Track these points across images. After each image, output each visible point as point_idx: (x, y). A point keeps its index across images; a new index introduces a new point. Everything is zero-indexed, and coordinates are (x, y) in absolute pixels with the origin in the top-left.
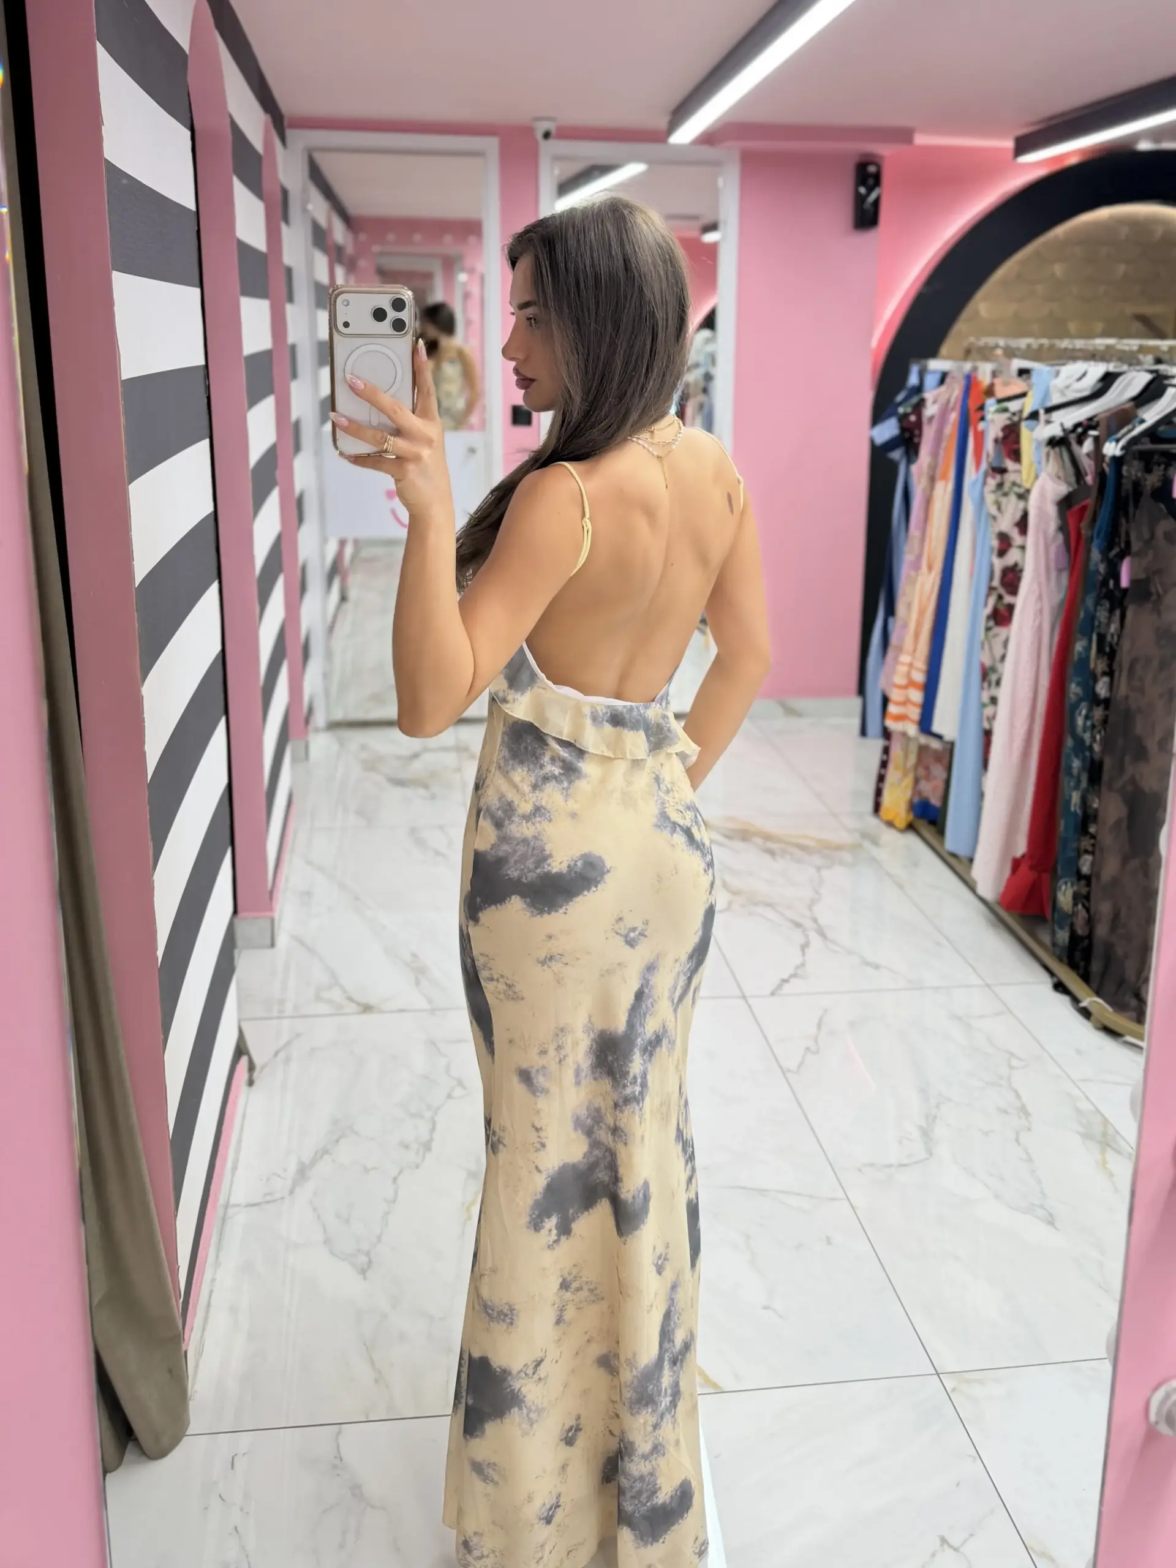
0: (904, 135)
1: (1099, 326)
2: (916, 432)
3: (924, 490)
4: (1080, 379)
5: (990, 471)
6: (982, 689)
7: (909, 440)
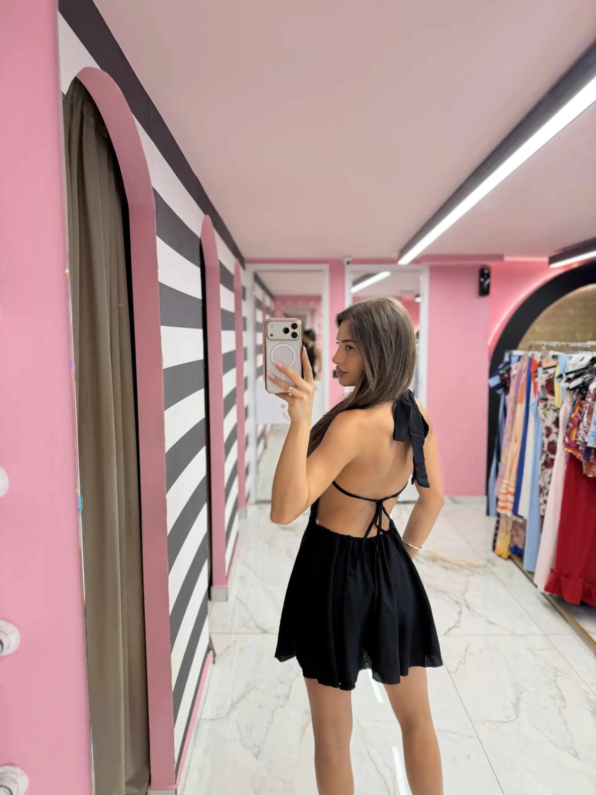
0: (500, 257)
1: (590, 335)
2: (508, 381)
3: (512, 407)
4: (581, 360)
5: (541, 400)
6: (540, 496)
7: (505, 385)
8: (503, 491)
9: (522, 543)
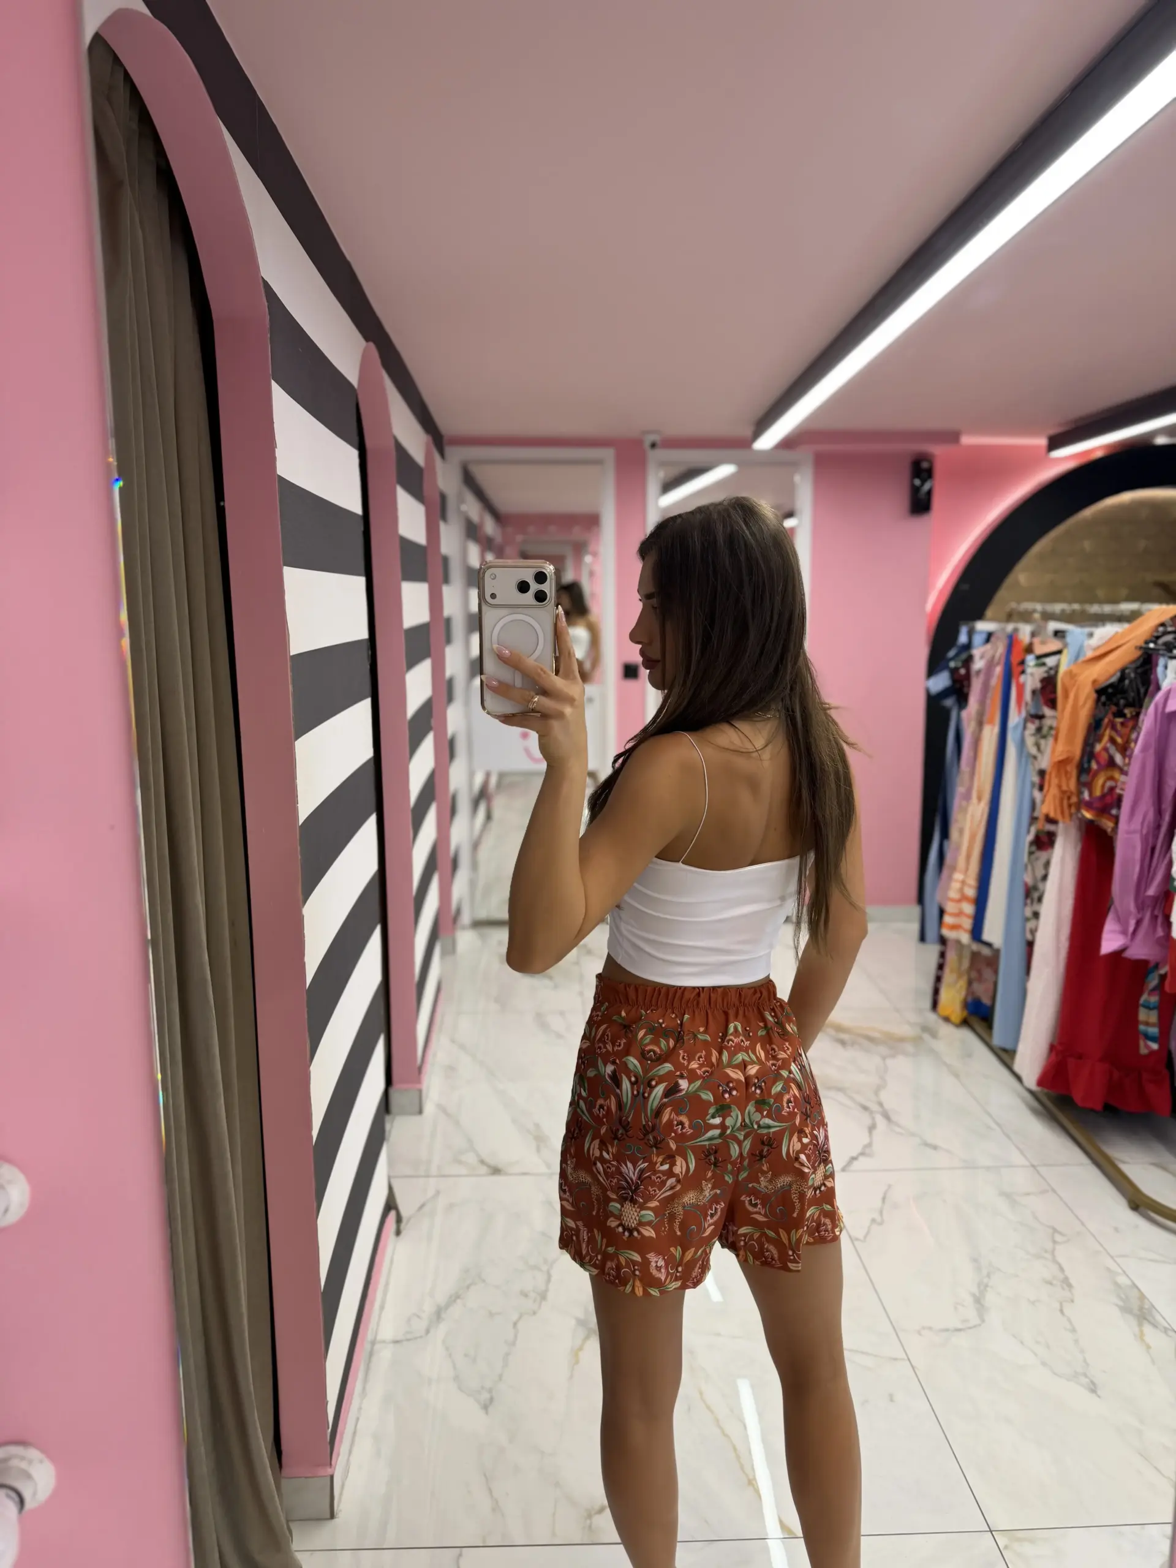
1: (1124, 592)
2: (965, 683)
3: (973, 733)
5: (1029, 717)
6: (1025, 904)
7: (959, 690)
8: (953, 894)
9: (990, 994)
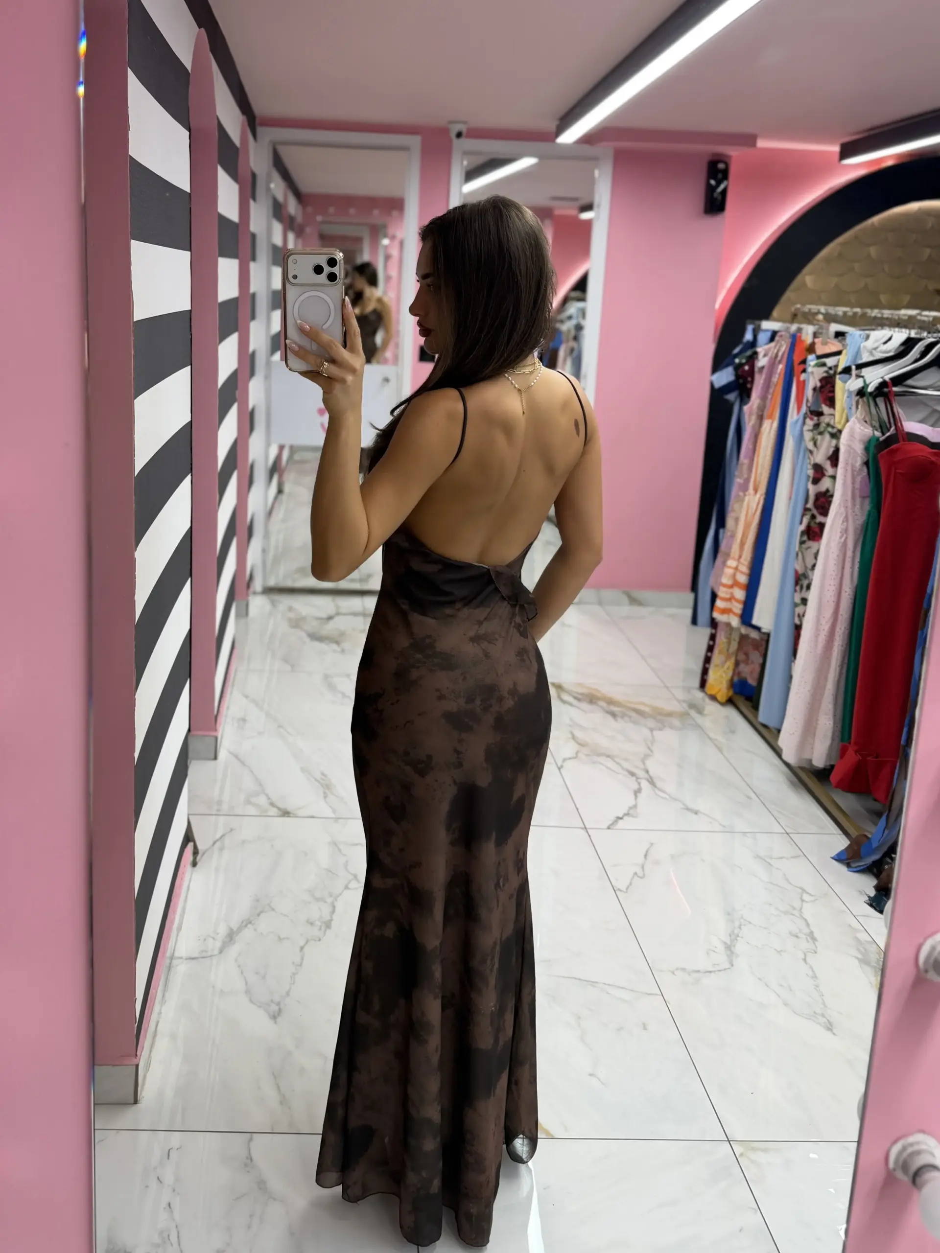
0: (749, 140)
1: (906, 298)
2: (749, 378)
3: (753, 427)
4: (885, 343)
5: (809, 413)
6: (795, 591)
7: (742, 385)
8: (725, 580)
9: (756, 675)
